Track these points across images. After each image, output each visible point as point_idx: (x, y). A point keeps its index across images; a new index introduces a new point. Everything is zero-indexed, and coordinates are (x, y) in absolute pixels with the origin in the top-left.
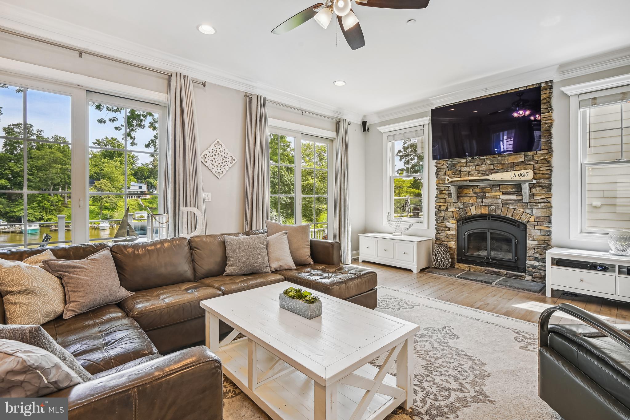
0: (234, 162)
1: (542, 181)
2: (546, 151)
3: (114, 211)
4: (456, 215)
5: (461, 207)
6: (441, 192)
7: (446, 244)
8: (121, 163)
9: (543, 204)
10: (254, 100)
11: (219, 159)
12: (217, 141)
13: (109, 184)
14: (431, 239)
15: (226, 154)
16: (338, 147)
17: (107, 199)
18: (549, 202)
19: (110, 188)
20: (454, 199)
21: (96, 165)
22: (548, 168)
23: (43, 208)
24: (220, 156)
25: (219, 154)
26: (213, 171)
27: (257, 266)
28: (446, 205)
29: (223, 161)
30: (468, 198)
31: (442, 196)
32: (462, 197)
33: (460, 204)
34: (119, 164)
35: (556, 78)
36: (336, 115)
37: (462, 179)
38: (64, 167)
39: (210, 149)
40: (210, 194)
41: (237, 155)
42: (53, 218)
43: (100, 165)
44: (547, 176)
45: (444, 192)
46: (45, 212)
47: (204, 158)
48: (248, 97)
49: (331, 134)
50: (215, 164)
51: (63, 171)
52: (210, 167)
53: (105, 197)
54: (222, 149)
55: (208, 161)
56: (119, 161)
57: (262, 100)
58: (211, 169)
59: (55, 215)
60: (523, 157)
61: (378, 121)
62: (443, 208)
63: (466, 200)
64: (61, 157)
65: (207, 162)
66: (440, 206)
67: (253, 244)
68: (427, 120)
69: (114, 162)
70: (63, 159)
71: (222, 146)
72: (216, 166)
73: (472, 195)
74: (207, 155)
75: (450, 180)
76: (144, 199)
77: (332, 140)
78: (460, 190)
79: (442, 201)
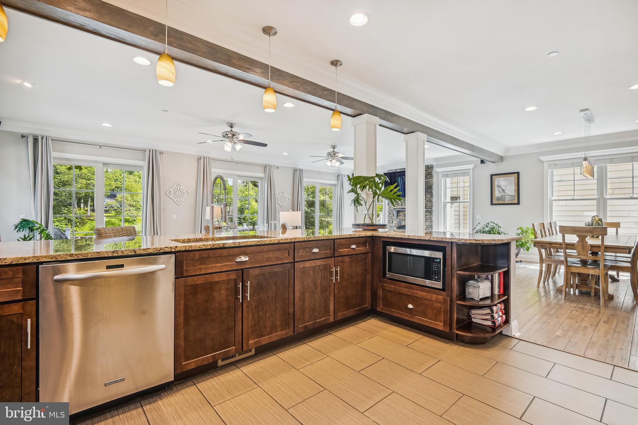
1: (429, 209)
2: (430, 196)
3: (133, 224)
4: (397, 225)
5: (399, 221)
6: (390, 214)
8: (140, 178)
9: (429, 220)
10: (298, 171)
13: (129, 198)
16: (339, 188)
17: (128, 212)
18: (431, 219)
19: (131, 201)
20: (395, 217)
21: (117, 179)
22: (431, 204)
23: (69, 221)
28: (392, 220)
30: (401, 217)
31: (391, 215)
32: (399, 216)
33: (398, 220)
34: (138, 179)
35: (434, 163)
37: (399, 207)
38: (88, 181)
42: (78, 230)
43: (120, 179)
44: (430, 207)
45: (391, 213)
46: (70, 224)
49: (335, 182)
51: (87, 186)
53: (126, 211)
56: (138, 176)
57: (301, 170)
59: (79, 227)
62: (391, 221)
63: (400, 217)
64: (86, 172)
66: (390, 220)
69: (134, 177)
70: (87, 174)
73: (403, 215)
75: (394, 208)
77: (335, 185)
78: (398, 213)
79: (391, 218)
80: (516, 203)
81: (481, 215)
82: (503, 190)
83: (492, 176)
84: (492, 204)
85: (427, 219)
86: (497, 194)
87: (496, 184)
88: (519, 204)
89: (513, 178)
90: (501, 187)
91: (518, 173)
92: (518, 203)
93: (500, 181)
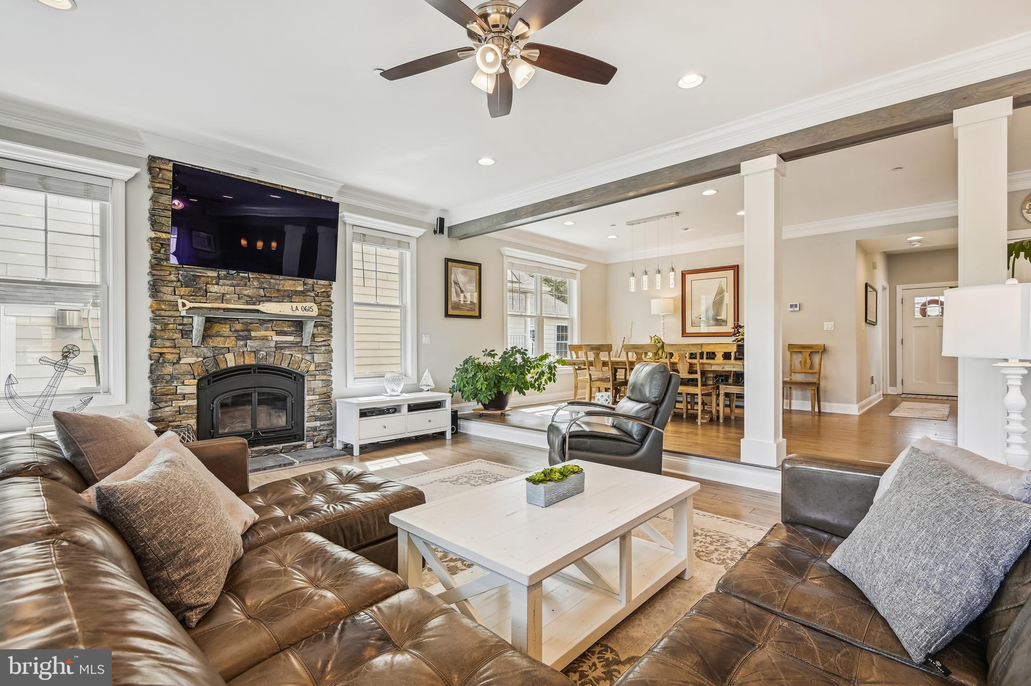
1: (324, 319)
4: (198, 370)
5: (210, 354)
6: (165, 327)
18: (329, 345)
20: (197, 340)
22: (328, 304)
28: (176, 351)
30: (222, 338)
31: (166, 335)
32: (211, 336)
33: (205, 350)
37: (210, 305)
44: (327, 313)
45: (172, 326)
60: (302, 285)
62: (169, 357)
66: (161, 354)
73: (230, 334)
75: (189, 305)
78: (209, 325)
79: (167, 344)
80: (477, 316)
81: (429, 336)
82: (462, 291)
85: (317, 346)
86: (454, 298)
87: (452, 278)
88: (481, 318)
90: (458, 284)
91: (480, 266)
93: (460, 275)
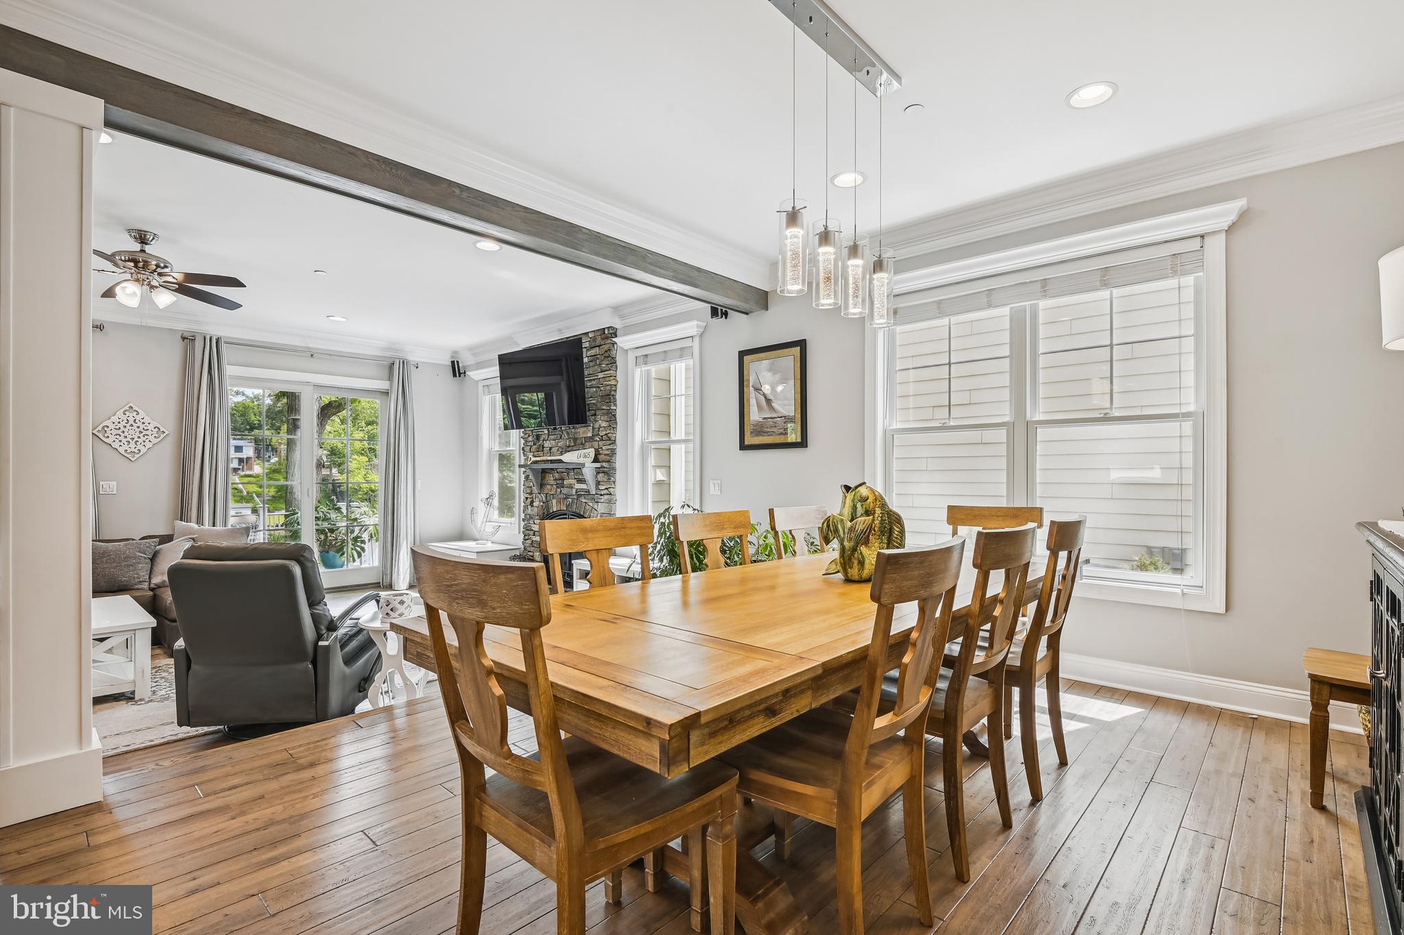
0: (162, 436)
5: (545, 500)
7: (532, 556)
9: (606, 497)
10: (199, 345)
11: (132, 433)
12: (128, 406)
14: (517, 549)
15: (147, 424)
20: (537, 488)
22: (611, 447)
24: (135, 428)
25: (132, 425)
26: (121, 450)
27: (125, 581)
28: (532, 496)
29: (141, 435)
36: (388, 354)
37: (545, 458)
39: (115, 419)
40: (115, 483)
41: (169, 425)
44: (610, 458)
47: (103, 431)
48: (188, 339)
49: (383, 385)
50: (124, 440)
52: (115, 445)
54: (138, 418)
55: (110, 435)
57: (213, 342)
58: (117, 447)
60: (591, 431)
61: (473, 362)
62: (529, 501)
65: (108, 437)
66: (527, 498)
67: (124, 553)
68: (495, 371)
71: (138, 414)
72: (126, 443)
73: (554, 482)
74: (108, 427)
75: (534, 459)
76: (246, 476)
79: (529, 491)
80: (799, 443)
81: (719, 482)
82: (768, 401)
83: (742, 354)
84: (743, 447)
85: (601, 495)
86: (754, 415)
87: (751, 381)
88: (807, 447)
89: (789, 360)
90: (762, 390)
91: (802, 344)
92: (803, 444)
93: (764, 373)
